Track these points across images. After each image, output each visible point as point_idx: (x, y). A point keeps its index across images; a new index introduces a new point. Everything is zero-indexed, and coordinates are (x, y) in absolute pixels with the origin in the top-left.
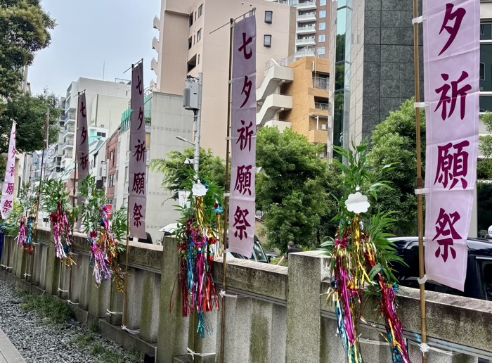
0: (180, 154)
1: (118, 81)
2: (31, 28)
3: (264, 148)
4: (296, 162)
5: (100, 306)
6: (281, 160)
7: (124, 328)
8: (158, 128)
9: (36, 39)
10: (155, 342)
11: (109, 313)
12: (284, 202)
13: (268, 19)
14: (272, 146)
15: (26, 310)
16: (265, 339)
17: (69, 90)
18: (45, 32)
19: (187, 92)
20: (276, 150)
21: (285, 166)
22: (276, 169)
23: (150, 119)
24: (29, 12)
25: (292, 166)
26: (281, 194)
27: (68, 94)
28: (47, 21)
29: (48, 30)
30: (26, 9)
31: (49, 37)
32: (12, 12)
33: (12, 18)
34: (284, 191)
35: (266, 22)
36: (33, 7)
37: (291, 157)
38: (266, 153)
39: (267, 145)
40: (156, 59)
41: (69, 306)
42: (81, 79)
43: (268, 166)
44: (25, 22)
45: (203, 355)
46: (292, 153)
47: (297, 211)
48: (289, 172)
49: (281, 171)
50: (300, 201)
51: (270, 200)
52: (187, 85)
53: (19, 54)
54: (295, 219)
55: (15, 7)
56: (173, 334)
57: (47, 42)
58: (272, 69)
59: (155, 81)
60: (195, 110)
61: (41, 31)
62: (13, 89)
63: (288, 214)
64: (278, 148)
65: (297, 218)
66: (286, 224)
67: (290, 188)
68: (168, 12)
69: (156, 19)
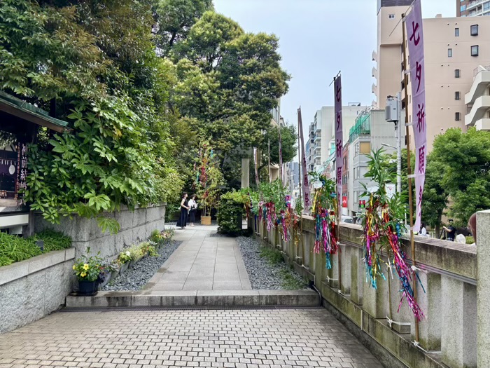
0: (391, 156)
1: (351, 105)
2: (274, 84)
3: (446, 147)
4: (478, 156)
5: (294, 253)
6: (462, 155)
7: (303, 266)
8: (376, 137)
9: (278, 90)
10: (314, 274)
11: (297, 257)
12: (469, 188)
13: (474, 32)
14: (454, 144)
15: (261, 256)
16: (356, 268)
17: (315, 117)
18: (284, 84)
19: (388, 108)
20: (457, 147)
21: (467, 159)
22: (458, 162)
23: (369, 131)
24: (272, 73)
25: (474, 159)
26: (465, 183)
27: (316, 119)
28: (285, 76)
29: (287, 82)
30: (270, 72)
31: (287, 87)
32: (262, 76)
33: (263, 80)
34: (467, 179)
35: (472, 35)
36: (275, 69)
37: (472, 152)
38: (447, 151)
39: (449, 144)
40: (376, 84)
41: (281, 255)
42: (323, 107)
43: (451, 160)
44: (270, 80)
45: (333, 280)
46: (473, 148)
47: (482, 196)
48: (471, 164)
49: (463, 163)
50: (483, 187)
51: (457, 188)
52: (388, 103)
53: (268, 101)
54: (478, 202)
55: (263, 72)
56: (321, 268)
57: (286, 90)
58: (480, 75)
59: (375, 101)
60: (395, 122)
61: (281, 84)
62: (266, 125)
63: (472, 197)
64: (458, 145)
65: (480, 201)
66: (470, 207)
67: (474, 177)
68: (383, 46)
69: (374, 53)
